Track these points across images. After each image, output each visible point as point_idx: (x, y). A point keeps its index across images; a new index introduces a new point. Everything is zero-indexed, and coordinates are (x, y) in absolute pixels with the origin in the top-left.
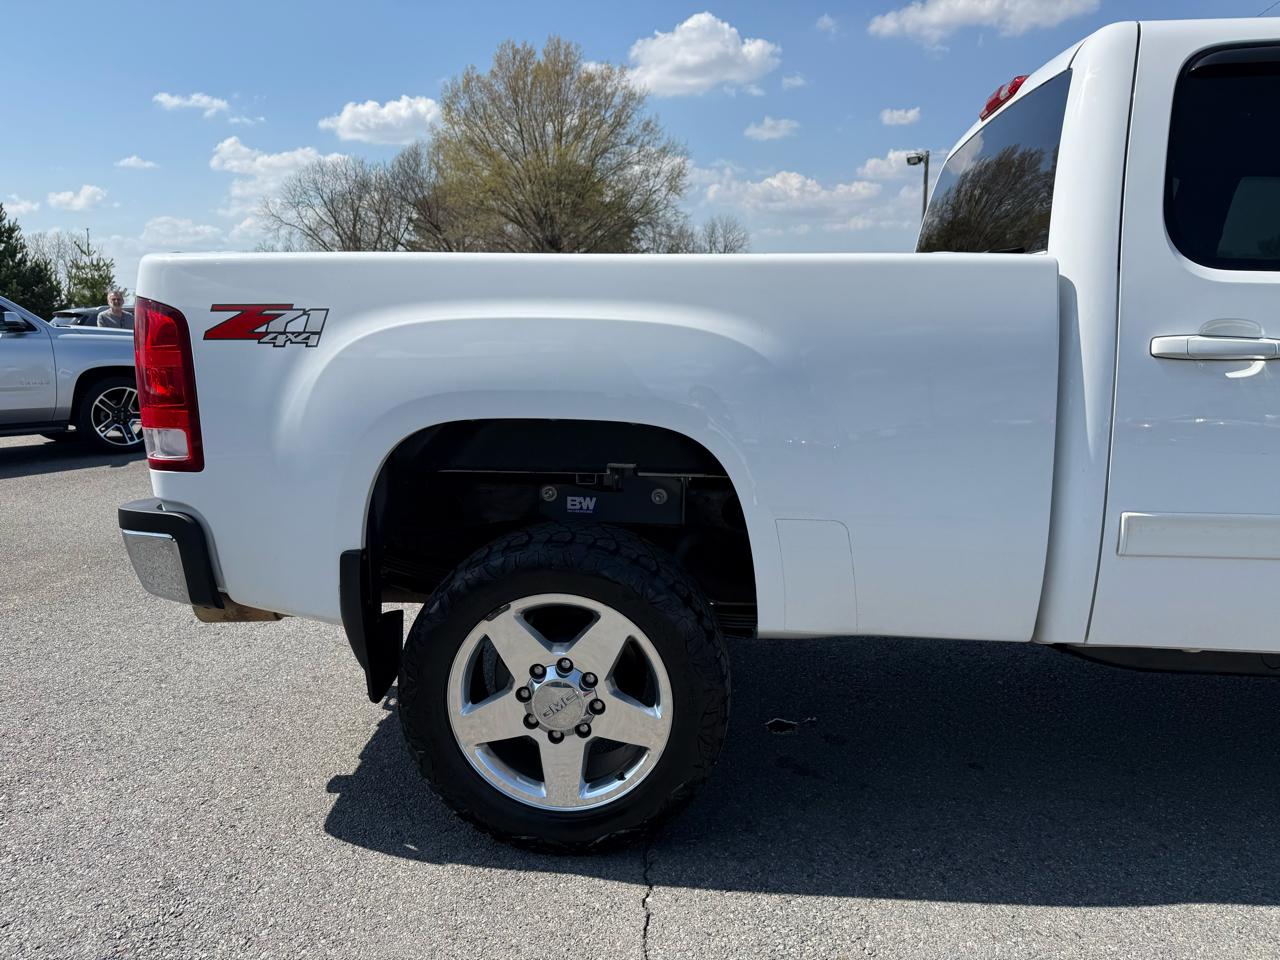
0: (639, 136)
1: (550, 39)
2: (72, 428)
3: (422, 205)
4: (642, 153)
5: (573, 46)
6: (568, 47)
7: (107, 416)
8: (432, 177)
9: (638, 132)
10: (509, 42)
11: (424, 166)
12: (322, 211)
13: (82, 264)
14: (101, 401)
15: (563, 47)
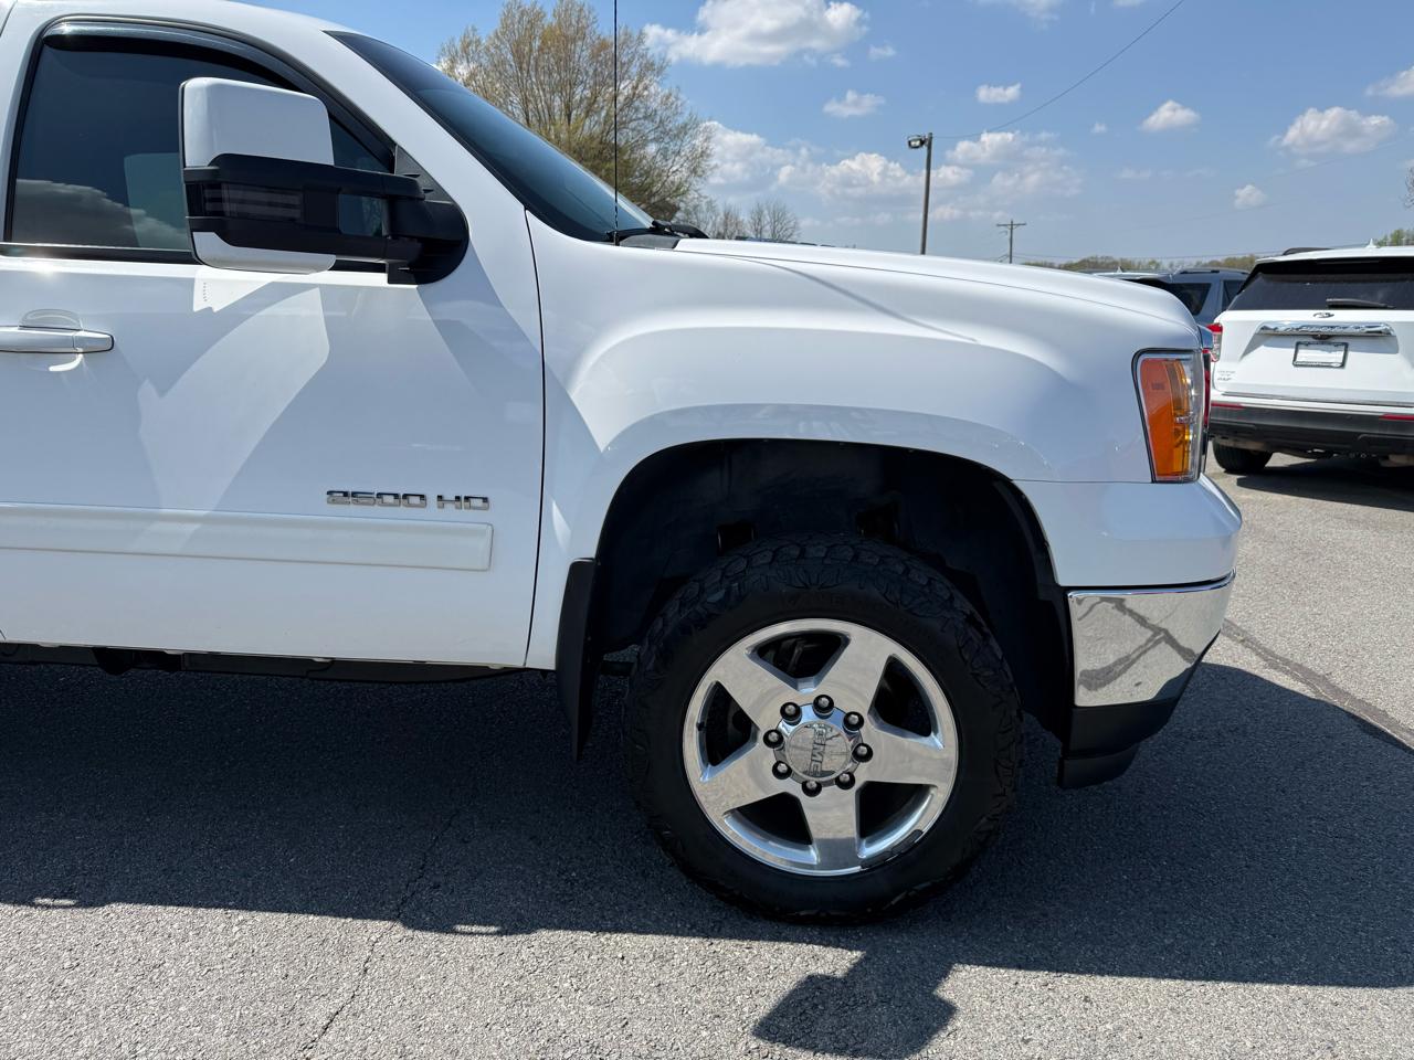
4: (661, 130)
6: (581, 11)
9: (655, 106)
15: (575, 9)
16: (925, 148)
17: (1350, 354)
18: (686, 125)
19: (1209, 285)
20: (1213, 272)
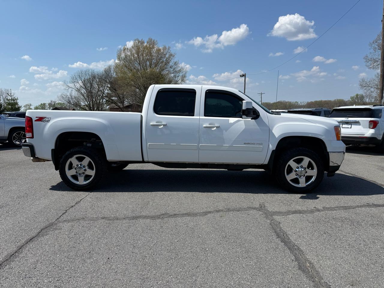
0: (173, 66)
1: (149, 39)
2: (7, 141)
3: (111, 83)
4: (174, 71)
5: (155, 41)
6: (154, 41)
7: (16, 138)
8: (114, 75)
9: (173, 65)
10: (137, 39)
11: (112, 72)
12: (82, 84)
13: (9, 99)
14: (15, 135)
15: (152, 41)
16: (244, 77)
17: (352, 126)
18: (180, 69)
19: (321, 111)
20: (322, 109)
